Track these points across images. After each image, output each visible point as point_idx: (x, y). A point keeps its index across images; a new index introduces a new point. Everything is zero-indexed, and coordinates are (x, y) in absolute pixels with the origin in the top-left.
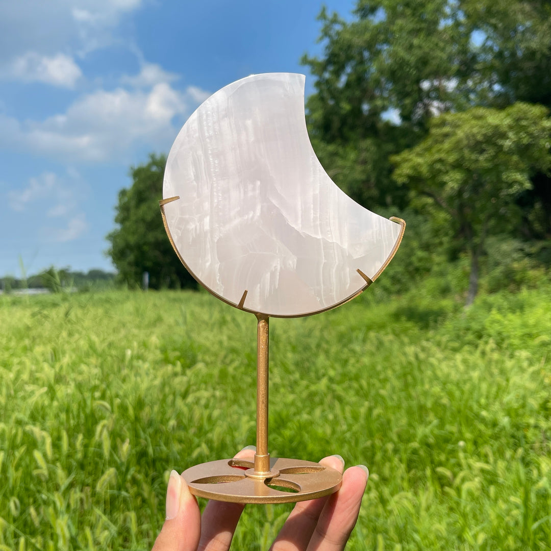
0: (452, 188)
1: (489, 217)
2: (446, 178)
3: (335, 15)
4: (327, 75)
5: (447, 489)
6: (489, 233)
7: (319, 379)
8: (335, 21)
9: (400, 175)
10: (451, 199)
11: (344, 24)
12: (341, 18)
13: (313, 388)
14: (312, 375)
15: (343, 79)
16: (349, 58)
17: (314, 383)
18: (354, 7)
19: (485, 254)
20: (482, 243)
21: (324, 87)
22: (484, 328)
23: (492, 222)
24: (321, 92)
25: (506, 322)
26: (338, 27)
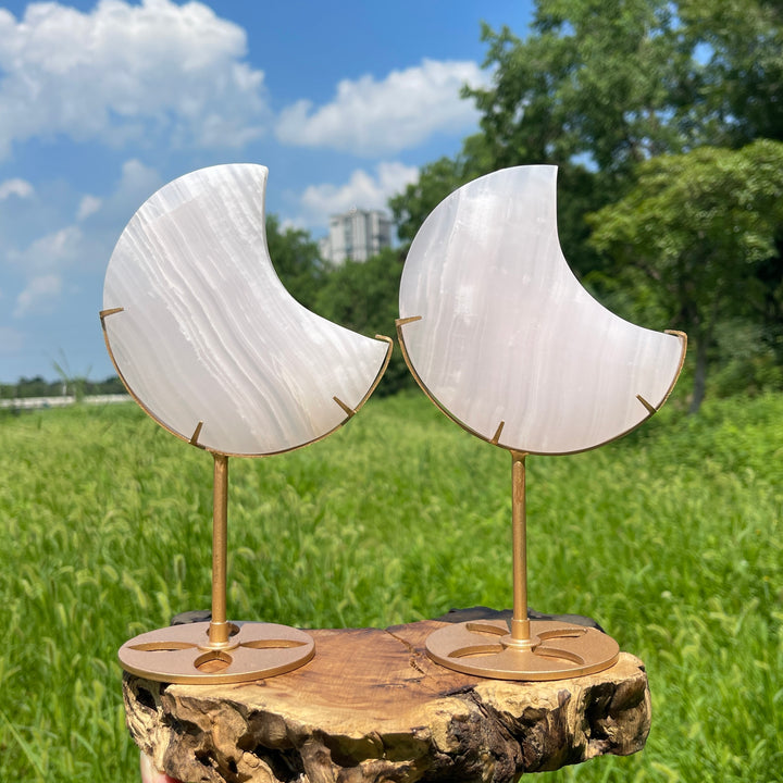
0: (670, 256)
1: (720, 296)
2: (661, 243)
3: (506, 31)
4: (497, 109)
5: (664, 653)
6: (718, 315)
7: (493, 510)
8: (506, 38)
9: (600, 240)
10: (667, 272)
11: (517, 42)
12: (514, 34)
13: (486, 523)
14: (484, 506)
15: (519, 113)
16: (525, 87)
17: (487, 517)
18: (532, 19)
19: (714, 344)
20: (711, 329)
21: (493, 125)
22: (713, 445)
23: (724, 302)
24: (489, 132)
25: (744, 436)
26: (509, 47)
